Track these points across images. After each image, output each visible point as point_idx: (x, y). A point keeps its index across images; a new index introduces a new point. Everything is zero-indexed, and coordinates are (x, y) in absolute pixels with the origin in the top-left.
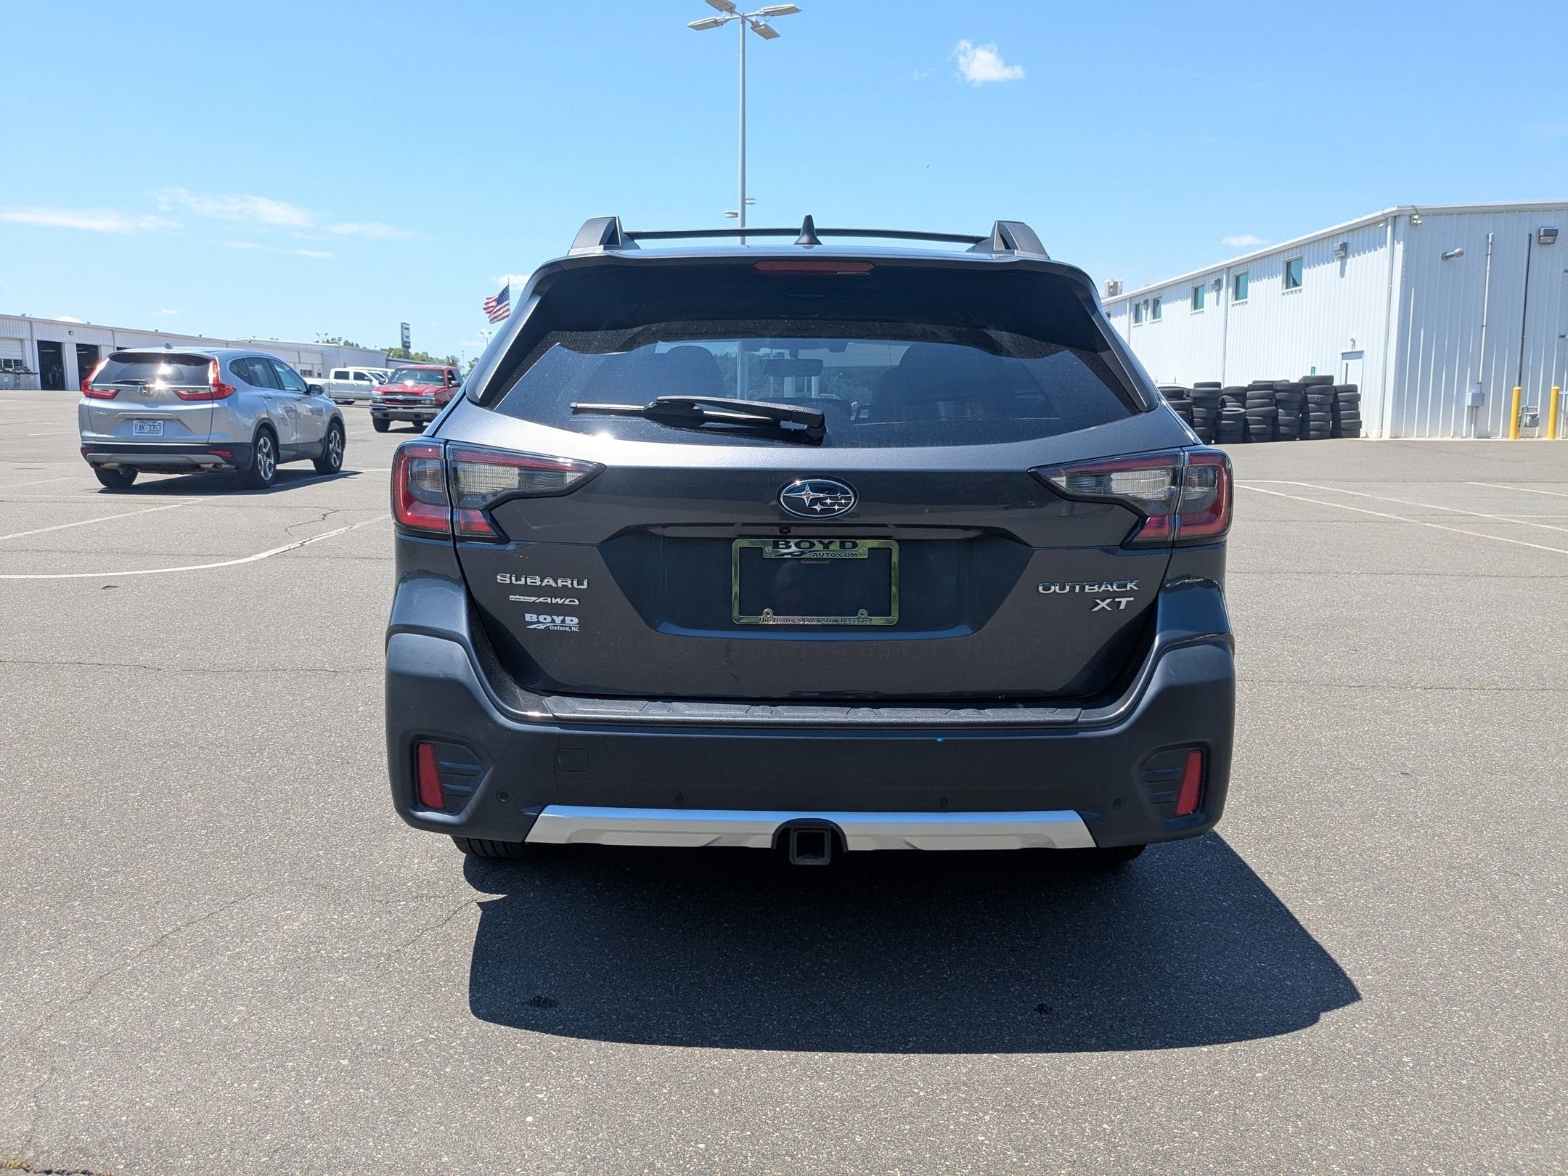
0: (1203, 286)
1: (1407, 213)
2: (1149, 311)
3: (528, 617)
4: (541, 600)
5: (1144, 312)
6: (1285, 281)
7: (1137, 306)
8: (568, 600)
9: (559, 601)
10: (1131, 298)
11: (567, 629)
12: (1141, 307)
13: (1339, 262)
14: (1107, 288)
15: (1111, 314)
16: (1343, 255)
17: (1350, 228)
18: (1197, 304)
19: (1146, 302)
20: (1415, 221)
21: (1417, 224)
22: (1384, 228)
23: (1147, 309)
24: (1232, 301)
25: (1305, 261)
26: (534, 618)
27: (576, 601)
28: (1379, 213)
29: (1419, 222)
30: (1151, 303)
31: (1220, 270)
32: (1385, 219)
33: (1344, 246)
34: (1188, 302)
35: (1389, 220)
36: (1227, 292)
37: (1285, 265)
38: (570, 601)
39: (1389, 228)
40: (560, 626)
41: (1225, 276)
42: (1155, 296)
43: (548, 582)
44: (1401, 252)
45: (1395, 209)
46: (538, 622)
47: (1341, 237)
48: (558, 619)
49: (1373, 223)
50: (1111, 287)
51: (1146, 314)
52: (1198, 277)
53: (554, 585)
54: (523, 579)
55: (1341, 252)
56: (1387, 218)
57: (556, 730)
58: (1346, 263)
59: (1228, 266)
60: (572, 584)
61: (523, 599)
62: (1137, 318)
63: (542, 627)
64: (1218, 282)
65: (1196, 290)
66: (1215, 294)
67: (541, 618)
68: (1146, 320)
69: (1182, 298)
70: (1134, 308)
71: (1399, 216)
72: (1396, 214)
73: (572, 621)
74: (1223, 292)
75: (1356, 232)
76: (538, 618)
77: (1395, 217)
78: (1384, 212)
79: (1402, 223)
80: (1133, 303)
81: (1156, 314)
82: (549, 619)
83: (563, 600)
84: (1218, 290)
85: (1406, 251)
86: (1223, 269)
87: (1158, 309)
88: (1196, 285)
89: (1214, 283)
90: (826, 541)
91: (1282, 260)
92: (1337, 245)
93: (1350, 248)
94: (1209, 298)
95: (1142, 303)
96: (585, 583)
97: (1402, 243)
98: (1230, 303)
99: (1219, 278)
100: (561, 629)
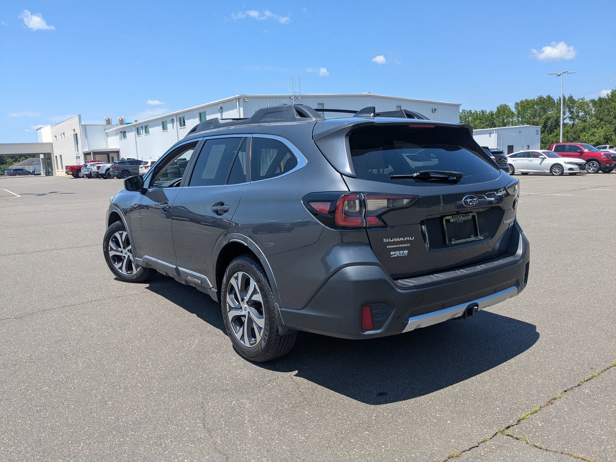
0: (166, 121)
1: (243, 97)
2: (144, 130)
3: (392, 253)
4: (398, 246)
5: (141, 131)
6: (200, 120)
7: (138, 129)
8: (407, 244)
9: (404, 245)
10: (135, 125)
11: (404, 255)
12: (139, 129)
13: (220, 114)
14: (119, 121)
15: (126, 132)
16: (221, 111)
17: (223, 102)
18: (164, 128)
19: (142, 127)
20: (246, 100)
21: (246, 101)
22: (235, 102)
23: (142, 130)
24: (179, 127)
25: (207, 113)
26: (394, 253)
27: (409, 244)
28: (233, 97)
29: (247, 100)
30: (144, 127)
31: (173, 115)
32: (235, 99)
33: (221, 108)
34: (161, 127)
35: (237, 99)
36: (177, 124)
37: (199, 114)
38: (407, 245)
39: (237, 102)
40: (402, 254)
41: (175, 118)
42: (146, 125)
43: (402, 239)
44: (243, 111)
45: (239, 95)
46: (395, 254)
47: (219, 105)
48: (401, 252)
49: (231, 100)
50: (121, 121)
51: (142, 132)
52: (164, 118)
53: (403, 240)
54: (393, 239)
55: (221, 110)
56: (236, 99)
57: (415, 290)
58: (223, 114)
59: (176, 114)
60: (409, 239)
61: (392, 247)
62: (138, 133)
63: (396, 256)
64: (173, 120)
65: (163, 123)
66: (172, 124)
67: (396, 253)
68: (143, 134)
69: (158, 126)
70: (136, 129)
71: (240, 98)
72: (239, 97)
73: (406, 252)
74: (175, 124)
75: (225, 103)
76: (395, 253)
77: (239, 98)
78: (235, 96)
79: (241, 101)
80: (136, 127)
81: (147, 132)
82: (399, 252)
83: (405, 245)
84: (173, 123)
85: (244, 110)
86: (174, 115)
87: (147, 130)
88: (163, 121)
89: (171, 120)
90: (463, 215)
91: (198, 112)
92: (219, 108)
93: (223, 108)
94: (169, 126)
95: (140, 127)
96: (413, 237)
97: (242, 107)
98: (179, 128)
99: (173, 118)
100: (402, 255)
